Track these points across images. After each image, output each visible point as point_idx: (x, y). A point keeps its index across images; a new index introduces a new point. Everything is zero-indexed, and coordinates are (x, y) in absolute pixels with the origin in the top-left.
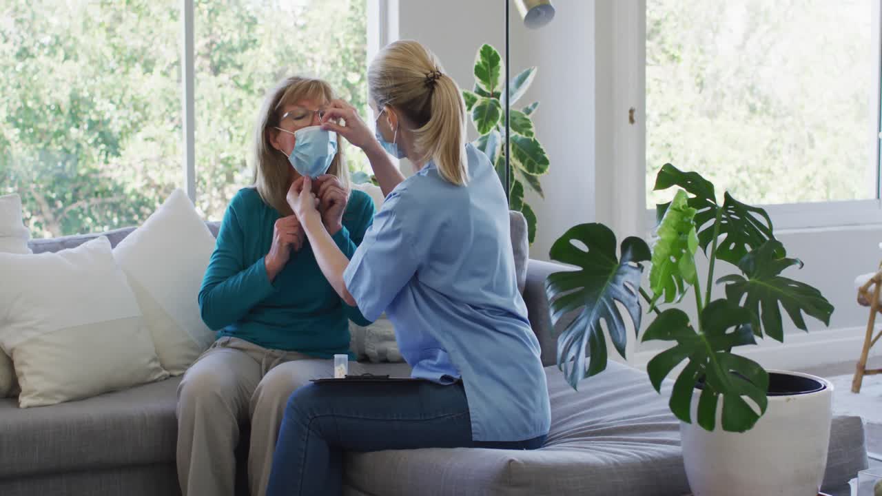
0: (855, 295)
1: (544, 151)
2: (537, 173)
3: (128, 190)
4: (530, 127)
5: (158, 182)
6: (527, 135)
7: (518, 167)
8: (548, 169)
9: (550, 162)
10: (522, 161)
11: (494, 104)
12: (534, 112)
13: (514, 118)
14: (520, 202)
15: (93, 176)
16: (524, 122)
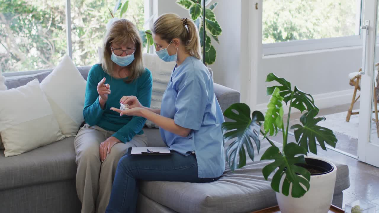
0: (349, 82)
1: (220, 25)
2: (217, 35)
3: (39, 10)
4: (213, 16)
5: (52, 6)
6: (212, 20)
7: (209, 33)
8: (221, 33)
9: (222, 31)
10: (210, 30)
11: (199, 6)
12: (215, 7)
13: (207, 12)
14: (210, 45)
15: (24, 5)
16: (211, 14)
